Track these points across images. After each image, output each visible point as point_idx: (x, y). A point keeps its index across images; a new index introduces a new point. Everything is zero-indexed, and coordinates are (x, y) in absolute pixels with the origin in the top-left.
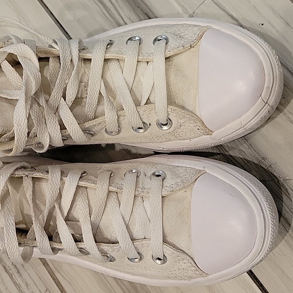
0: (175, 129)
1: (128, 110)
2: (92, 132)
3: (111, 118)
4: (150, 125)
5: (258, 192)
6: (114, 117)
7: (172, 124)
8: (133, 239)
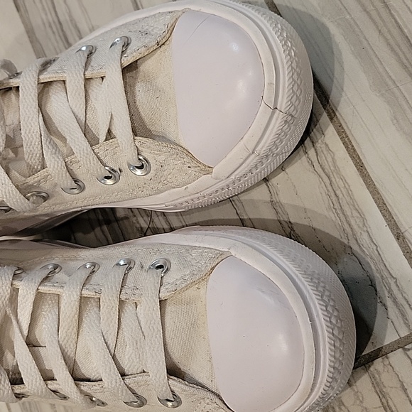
0: (157, 171)
1: (78, 152)
2: (43, 194)
3: (56, 166)
4: (120, 170)
5: (306, 283)
6: (60, 165)
7: (150, 165)
8: (123, 375)
